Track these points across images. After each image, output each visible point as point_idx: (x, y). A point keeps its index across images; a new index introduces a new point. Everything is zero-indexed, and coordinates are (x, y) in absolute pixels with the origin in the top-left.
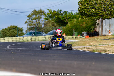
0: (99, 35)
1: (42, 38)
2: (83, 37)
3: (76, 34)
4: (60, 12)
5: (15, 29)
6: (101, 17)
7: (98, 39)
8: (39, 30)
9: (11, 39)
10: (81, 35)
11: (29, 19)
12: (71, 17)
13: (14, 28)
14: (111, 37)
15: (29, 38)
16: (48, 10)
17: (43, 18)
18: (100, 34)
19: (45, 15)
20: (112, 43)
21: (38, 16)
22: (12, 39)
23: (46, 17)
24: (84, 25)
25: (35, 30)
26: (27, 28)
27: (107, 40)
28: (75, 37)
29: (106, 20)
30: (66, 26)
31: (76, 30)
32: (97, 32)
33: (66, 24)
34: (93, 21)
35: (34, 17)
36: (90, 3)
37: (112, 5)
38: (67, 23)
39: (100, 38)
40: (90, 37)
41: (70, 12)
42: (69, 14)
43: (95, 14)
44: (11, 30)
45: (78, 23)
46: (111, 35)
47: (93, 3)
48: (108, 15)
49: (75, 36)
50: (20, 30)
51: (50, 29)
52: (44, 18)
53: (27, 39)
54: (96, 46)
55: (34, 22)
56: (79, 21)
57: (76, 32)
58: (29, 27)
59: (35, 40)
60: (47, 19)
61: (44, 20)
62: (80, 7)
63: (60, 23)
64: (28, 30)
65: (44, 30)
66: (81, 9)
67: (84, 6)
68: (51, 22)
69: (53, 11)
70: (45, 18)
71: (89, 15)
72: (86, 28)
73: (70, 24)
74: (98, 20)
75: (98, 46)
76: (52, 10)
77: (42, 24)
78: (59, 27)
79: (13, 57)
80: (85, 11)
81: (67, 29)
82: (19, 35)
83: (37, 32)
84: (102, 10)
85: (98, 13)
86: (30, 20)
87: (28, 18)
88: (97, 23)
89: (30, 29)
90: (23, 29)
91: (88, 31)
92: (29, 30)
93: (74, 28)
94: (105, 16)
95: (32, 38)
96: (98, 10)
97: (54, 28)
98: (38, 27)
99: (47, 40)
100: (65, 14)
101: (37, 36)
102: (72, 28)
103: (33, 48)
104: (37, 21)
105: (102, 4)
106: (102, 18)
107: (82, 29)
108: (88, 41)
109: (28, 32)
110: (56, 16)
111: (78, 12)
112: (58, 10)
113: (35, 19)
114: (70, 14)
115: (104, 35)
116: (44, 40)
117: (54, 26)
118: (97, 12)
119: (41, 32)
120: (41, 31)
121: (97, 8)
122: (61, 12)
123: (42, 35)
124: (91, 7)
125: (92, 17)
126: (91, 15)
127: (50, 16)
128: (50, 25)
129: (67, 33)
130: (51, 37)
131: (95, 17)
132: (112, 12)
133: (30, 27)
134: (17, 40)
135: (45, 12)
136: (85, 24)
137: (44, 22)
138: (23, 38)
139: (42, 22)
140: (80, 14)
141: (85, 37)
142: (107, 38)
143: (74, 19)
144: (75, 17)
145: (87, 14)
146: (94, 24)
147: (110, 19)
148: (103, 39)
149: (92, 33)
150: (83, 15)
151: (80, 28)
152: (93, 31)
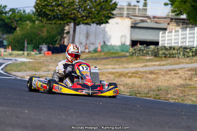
2: (41, 53)
3: (30, 47)
4: (3, 10)
6: (72, 21)
10: (38, 51)
14: (87, 55)
24: (43, 33)
28: (28, 54)
29: (82, 26)
30: (13, 33)
31: (29, 41)
33: (13, 30)
34: (59, 27)
37: (92, 2)
38: (15, 29)
40: (53, 53)
41: (21, 10)
42: (19, 14)
43: (63, 16)
45: (34, 30)
46: (89, 52)
48: (85, 18)
49: (27, 51)
56: (36, 26)
57: (29, 45)
62: (38, 2)
63: (3, 28)
66: (38, 6)
67: (45, 1)
71: (52, 16)
72: (47, 39)
73: (20, 30)
74: (68, 25)
80: (46, 10)
81: (14, 39)
84: (74, 9)
85: (67, 15)
88: (65, 30)
91: (51, 44)
93: (27, 37)
94: (79, 20)
96: (67, 9)
100: (13, 14)
102: (24, 38)
106: (74, 23)
107: (40, 41)
111: (34, 10)
112: (1, 6)
114: (21, 14)
118: (66, 13)
121: (66, 5)
122: (6, 10)
124: (56, 4)
125: (56, 21)
126: (56, 17)
129: (15, 46)
132: (91, 13)
136: (45, 31)
140: (37, 15)
141: (44, 53)
143: (28, 22)
144: (29, 18)
145: (49, 15)
146: (61, 32)
147: (87, 26)
149: (57, 47)
150: (43, 17)
151: (37, 38)
152: (59, 43)
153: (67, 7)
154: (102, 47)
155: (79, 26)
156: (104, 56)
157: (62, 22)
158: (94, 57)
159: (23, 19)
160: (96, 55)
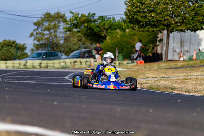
0: (162, 59)
1: (60, 63)
2: (134, 63)
3: (121, 57)
4: (92, 18)
5: (12, 46)
6: (165, 28)
7: (161, 67)
8: (55, 49)
9: (4, 65)
10: (130, 60)
11: (38, 29)
12: (113, 26)
13: (10, 44)
14: (182, 63)
15: (37, 62)
16: (71, 12)
17: (62, 27)
18: (164, 59)
19: (65, 21)
20: (185, 74)
21: (52, 24)
22: (6, 63)
23: (68, 26)
24: (134, 41)
25: (47, 49)
26: (34, 44)
27: (176, 70)
28: (119, 63)
29: (175, 33)
30: (102, 42)
31: (120, 50)
32: (158, 54)
33: (102, 39)
34: (151, 35)
35: (46, 24)
36: (146, 2)
37: (185, 7)
38: (104, 38)
39: (163, 64)
40: (145, 62)
41: (110, 18)
42: (108, 22)
43: (156, 23)
44: (4, 49)
45: (125, 38)
46: (184, 60)
47: (152, 3)
48: (179, 24)
49: (119, 60)
50: (21, 48)
51: (75, 47)
52: (64, 28)
53: (33, 64)
54: (156, 79)
55: (47, 35)
56: (127, 34)
57: (121, 54)
58: (36, 42)
59: (47, 67)
60: (70, 30)
61: (64, 30)
62: (129, 8)
63: (90, 38)
64: (34, 49)
65: (64, 48)
66: (130, 13)
67: (136, 7)
68: (77, 35)
69: (79, 16)
70: (66, 28)
71: (144, 23)
73: (109, 39)
74: (161, 32)
75: (159, 79)
76: (78, 14)
77: (60, 38)
78: (91, 44)
79: (7, 96)
80: (138, 16)
81: (104, 48)
82: (19, 57)
83: (51, 53)
84: (167, 16)
85: (160, 21)
86: (40, 30)
87: (36, 27)
88: (158, 37)
89: (38, 47)
90: (25, 46)
91: (143, 53)
92: (36, 48)
93: (117, 46)
94: (172, 26)
95: (41, 63)
96: (161, 16)
97: (82, 46)
98: (53, 43)
99: (68, 67)
100: (102, 22)
101: (51, 60)
102: (114, 46)
103: (42, 80)
104: (51, 33)
105: (168, 4)
106: (168, 30)
108: (142, 70)
109: (35, 52)
110: (86, 25)
111: (125, 17)
112: (89, 14)
113: (49, 29)
114: (110, 22)
115: (171, 60)
116: (63, 68)
117: (81, 43)
118: (159, 19)
119: (58, 53)
120: (59, 51)
121: (158, 11)
122: (95, 18)
123: (59, 58)
124: (148, 10)
125: (149, 28)
126: (147, 24)
127: (74, 24)
128: (74, 39)
130: (75, 62)
131: (156, 28)
132: (185, 19)
133: (38, 43)
134: (15, 65)
135: (66, 16)
137: (63, 35)
138: (26, 62)
139: (60, 34)
140: (129, 22)
141: (137, 62)
142: (176, 65)
143: (118, 30)
144: (119, 26)
145: (141, 22)
146: (154, 40)
147: (181, 32)
148: (168, 67)
149: (150, 56)
150: (135, 24)
151: (128, 46)
152: (151, 52)
153: (160, 13)
154: (197, 55)
155: (173, 33)
156: (201, 63)
157: (155, 29)
158: (190, 65)
159: (113, 28)
160: (191, 62)
